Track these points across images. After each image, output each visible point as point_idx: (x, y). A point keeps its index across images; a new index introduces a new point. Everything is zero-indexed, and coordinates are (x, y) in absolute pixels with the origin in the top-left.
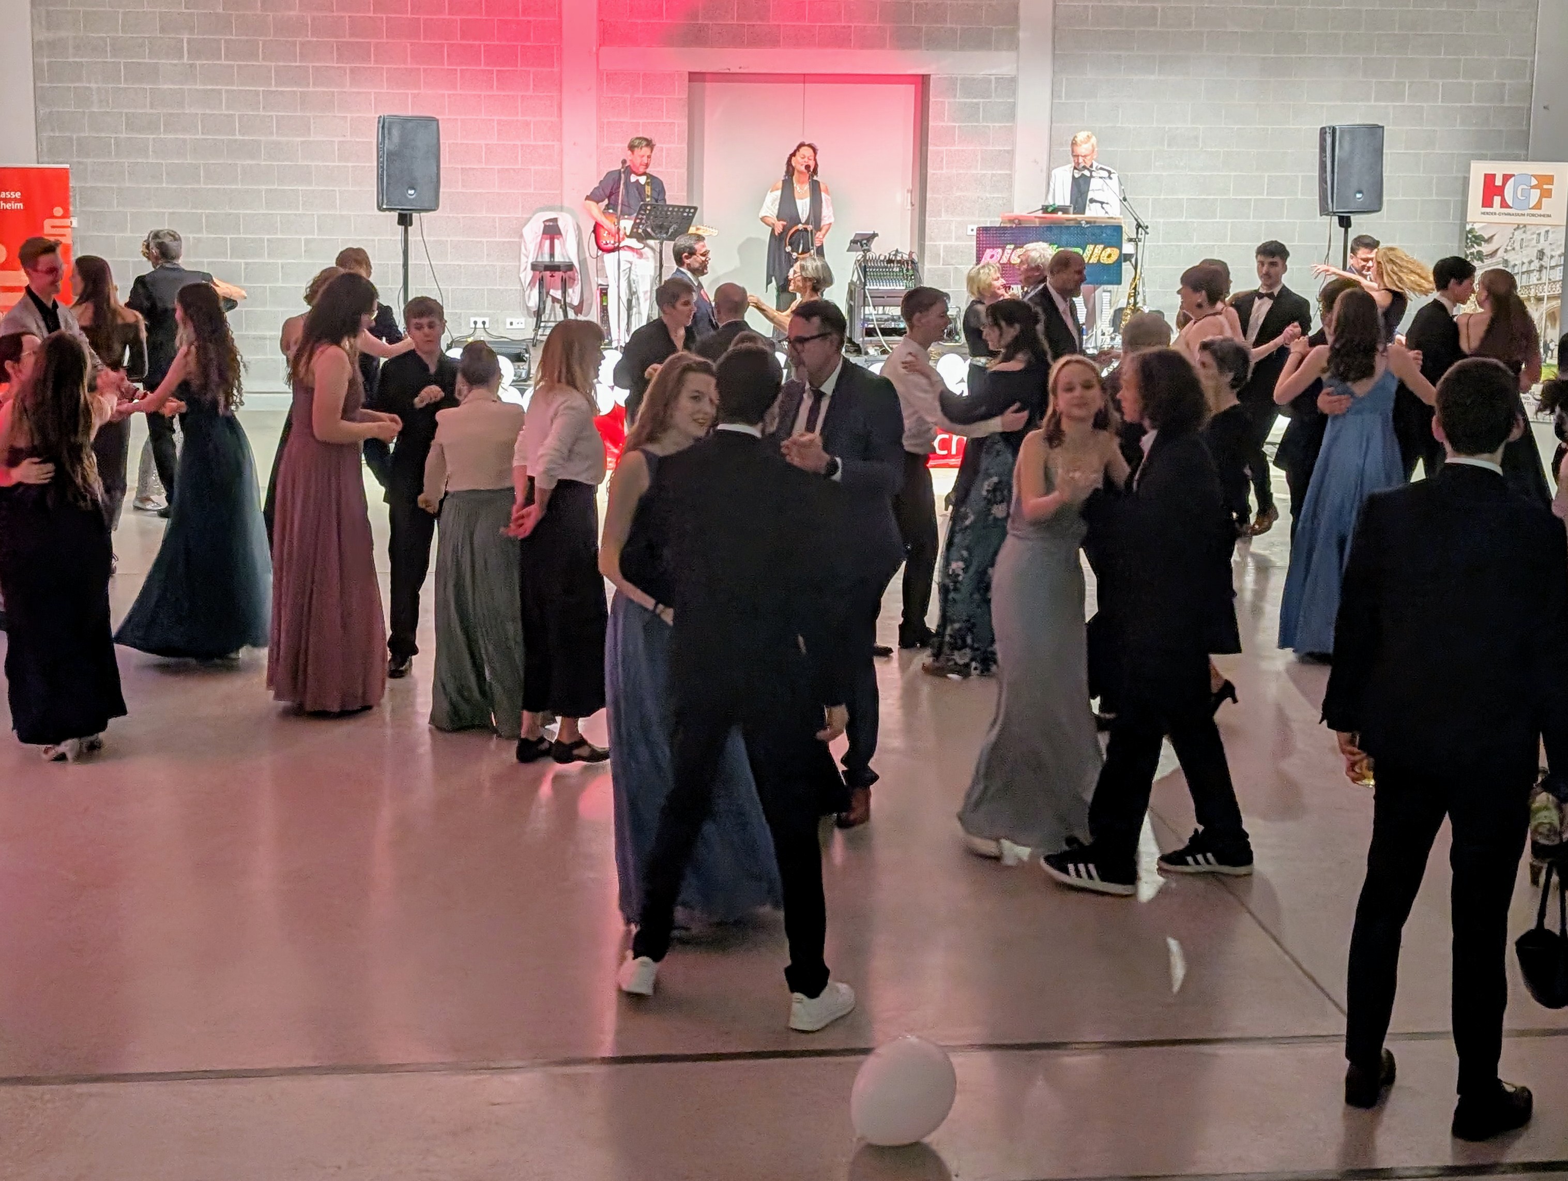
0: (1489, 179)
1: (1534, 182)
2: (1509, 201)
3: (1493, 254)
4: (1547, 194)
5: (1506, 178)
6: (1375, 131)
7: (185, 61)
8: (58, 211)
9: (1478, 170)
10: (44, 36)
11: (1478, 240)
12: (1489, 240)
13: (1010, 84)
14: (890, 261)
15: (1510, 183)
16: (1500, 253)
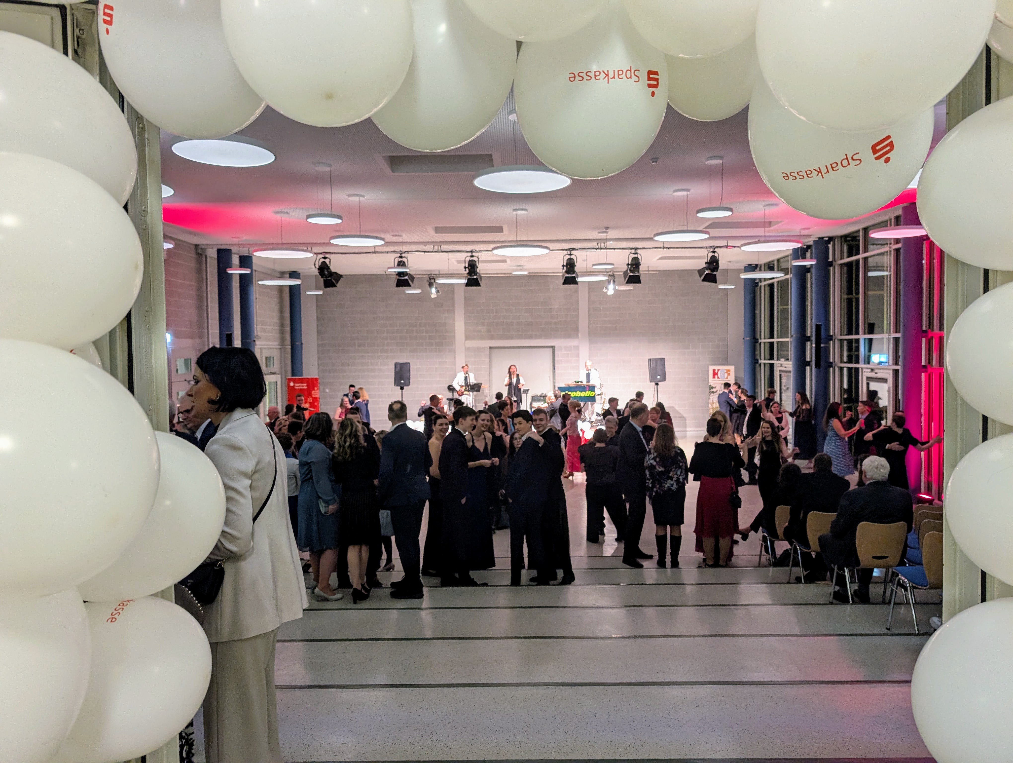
0: (714, 370)
1: (725, 371)
2: (719, 376)
3: (716, 392)
4: (729, 374)
5: (718, 370)
6: (663, 360)
7: (357, 348)
8: (316, 388)
9: (711, 368)
10: (320, 342)
11: (712, 388)
12: (715, 388)
14: (540, 396)
15: (719, 372)
16: (718, 391)
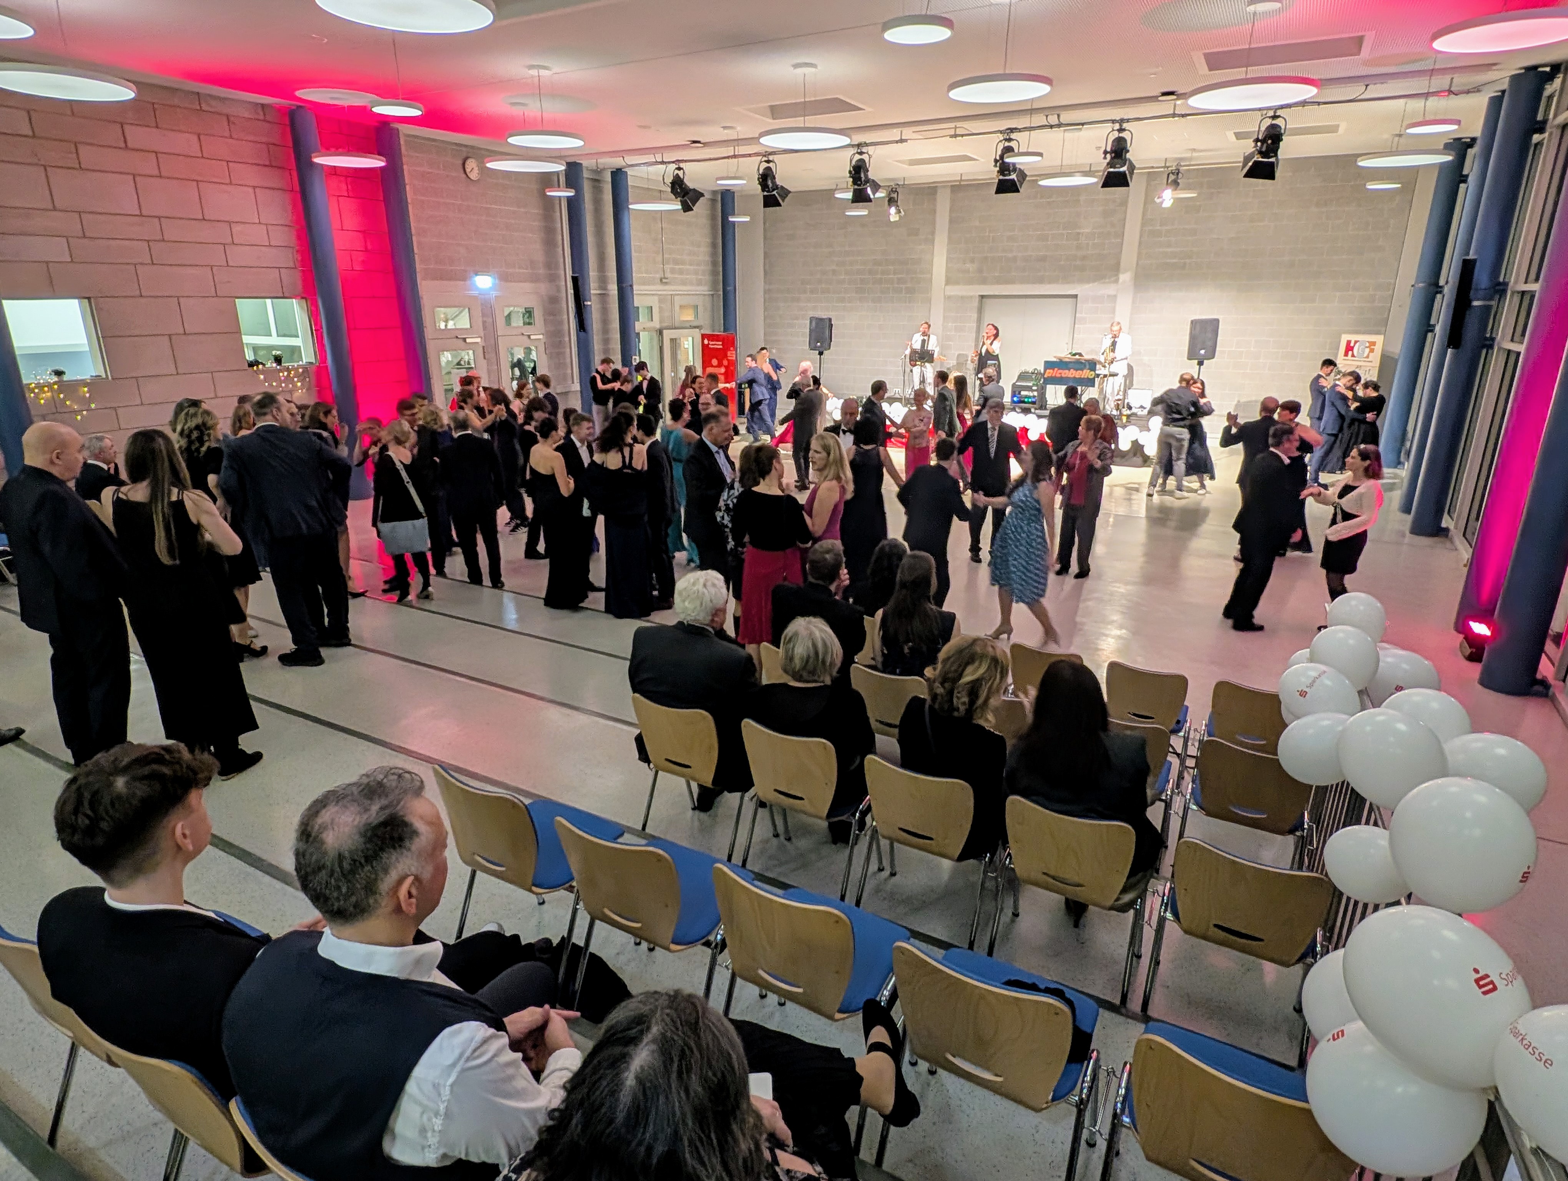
0: (1349, 342)
1: (1367, 345)
2: (1356, 353)
4: (1372, 351)
5: (1356, 342)
6: (1214, 322)
8: (732, 349)
9: (1345, 338)
13: (1113, 298)
15: (1358, 344)
